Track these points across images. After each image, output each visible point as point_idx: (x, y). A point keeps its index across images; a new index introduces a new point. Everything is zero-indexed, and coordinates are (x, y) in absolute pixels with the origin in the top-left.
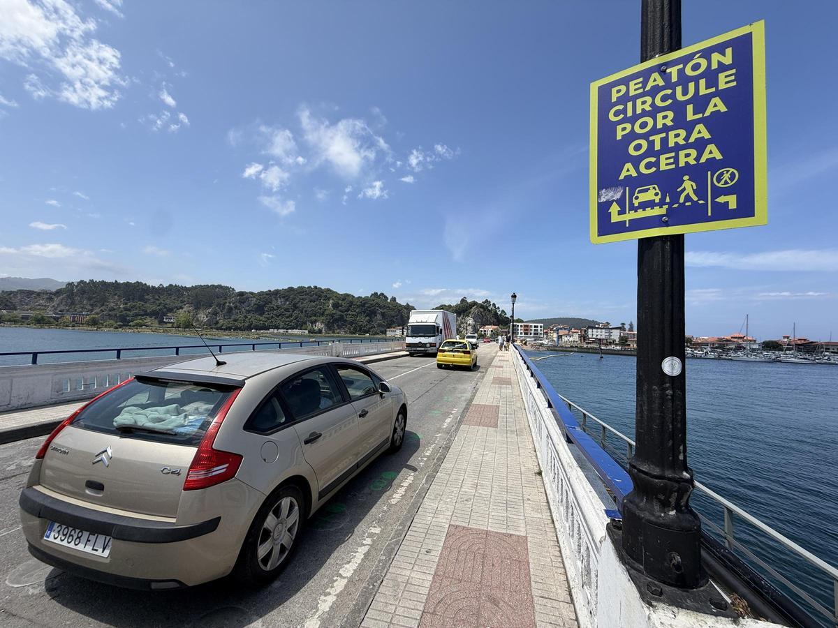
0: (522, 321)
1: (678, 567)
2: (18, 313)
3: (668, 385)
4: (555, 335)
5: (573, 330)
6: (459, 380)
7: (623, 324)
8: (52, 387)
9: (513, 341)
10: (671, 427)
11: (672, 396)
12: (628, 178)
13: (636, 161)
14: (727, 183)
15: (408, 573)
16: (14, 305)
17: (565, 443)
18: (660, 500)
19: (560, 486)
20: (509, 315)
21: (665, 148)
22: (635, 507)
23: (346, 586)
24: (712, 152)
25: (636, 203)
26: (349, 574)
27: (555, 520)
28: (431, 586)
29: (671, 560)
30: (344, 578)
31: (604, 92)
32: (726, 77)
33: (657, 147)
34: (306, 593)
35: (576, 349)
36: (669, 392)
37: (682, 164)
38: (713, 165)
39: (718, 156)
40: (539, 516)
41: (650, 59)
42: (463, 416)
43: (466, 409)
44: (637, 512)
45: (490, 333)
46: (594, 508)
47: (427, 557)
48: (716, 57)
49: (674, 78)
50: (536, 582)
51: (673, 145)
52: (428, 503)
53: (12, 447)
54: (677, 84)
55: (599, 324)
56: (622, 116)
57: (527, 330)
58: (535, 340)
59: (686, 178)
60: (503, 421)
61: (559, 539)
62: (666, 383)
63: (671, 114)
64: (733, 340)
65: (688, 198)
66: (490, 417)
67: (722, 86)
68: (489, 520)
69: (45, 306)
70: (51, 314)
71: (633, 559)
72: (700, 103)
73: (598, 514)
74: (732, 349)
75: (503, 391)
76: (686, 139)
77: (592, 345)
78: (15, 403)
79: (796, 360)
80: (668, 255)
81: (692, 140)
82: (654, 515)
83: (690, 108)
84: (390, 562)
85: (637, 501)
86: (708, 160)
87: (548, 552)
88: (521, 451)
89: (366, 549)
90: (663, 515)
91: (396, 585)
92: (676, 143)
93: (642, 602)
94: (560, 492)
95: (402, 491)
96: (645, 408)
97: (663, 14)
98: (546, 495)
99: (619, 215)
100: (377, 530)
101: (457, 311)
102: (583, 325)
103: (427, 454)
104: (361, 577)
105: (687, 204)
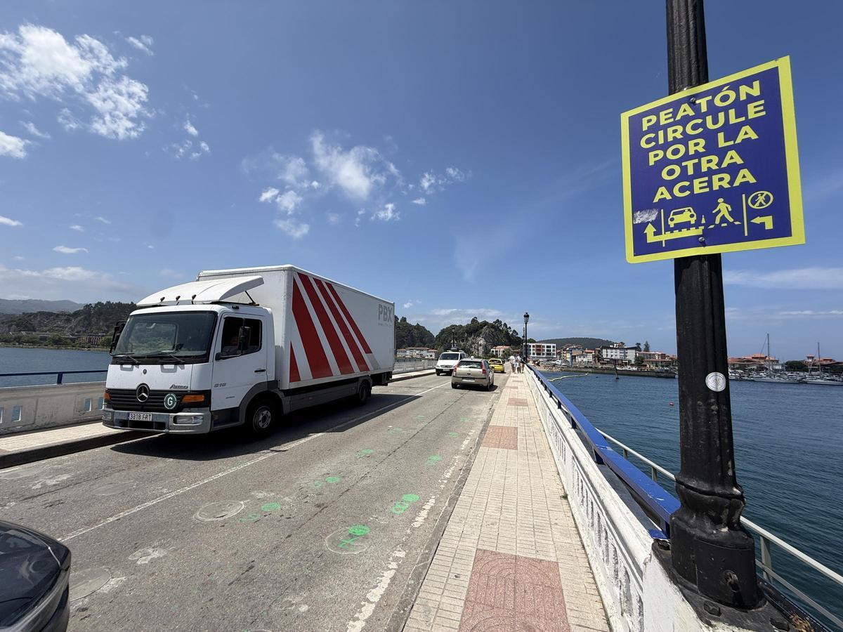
0: (534, 342)
1: (734, 586)
2: (37, 335)
3: (713, 400)
4: (568, 356)
5: (587, 351)
6: (474, 402)
7: (638, 344)
8: (75, 407)
9: (527, 362)
10: (718, 442)
11: (718, 411)
12: (663, 200)
13: (670, 186)
14: (762, 205)
15: (438, 598)
16: (33, 327)
17: (595, 465)
18: (711, 518)
19: (590, 509)
20: (520, 335)
21: (698, 173)
22: (684, 524)
23: (374, 612)
24: (746, 176)
25: (672, 224)
26: (376, 599)
27: (585, 545)
28: (463, 612)
29: (727, 579)
30: (372, 603)
31: (635, 122)
32: (755, 107)
33: (691, 172)
34: (334, 618)
35: (591, 370)
36: (714, 407)
37: (716, 187)
38: (746, 188)
39: (752, 180)
40: (570, 541)
41: (679, 91)
42: (481, 437)
43: (484, 430)
44: (688, 529)
45: (501, 353)
46: (634, 530)
47: (456, 582)
48: (744, 90)
49: (704, 109)
50: (571, 610)
51: (706, 170)
52: (453, 527)
53: (37, 467)
54: (707, 114)
55: (613, 344)
56: (653, 144)
57: (539, 350)
58: (548, 361)
59: (721, 200)
60: (522, 443)
61: (592, 565)
62: (711, 398)
63: (702, 142)
64: (754, 360)
65: (723, 219)
66: (509, 439)
67: (751, 115)
68: (517, 545)
69: (63, 327)
70: (68, 335)
71: (685, 578)
72: (731, 131)
73: (638, 536)
74: (753, 370)
75: (520, 412)
76: (719, 164)
77: (607, 366)
78: (39, 422)
79: (823, 381)
80: (706, 274)
81: (724, 165)
82: (705, 532)
83: (721, 136)
84: (419, 586)
85: (686, 518)
86: (741, 184)
87: (580, 578)
88: (543, 474)
89: (392, 573)
90: (715, 532)
91: (427, 611)
92: (709, 168)
93: (700, 622)
94: (590, 516)
95: (424, 514)
96: (690, 423)
97: (690, 51)
98: (574, 519)
99: (654, 235)
100: (402, 554)
101: (467, 332)
102: (597, 346)
103: (448, 476)
104: (389, 602)
105: (723, 225)
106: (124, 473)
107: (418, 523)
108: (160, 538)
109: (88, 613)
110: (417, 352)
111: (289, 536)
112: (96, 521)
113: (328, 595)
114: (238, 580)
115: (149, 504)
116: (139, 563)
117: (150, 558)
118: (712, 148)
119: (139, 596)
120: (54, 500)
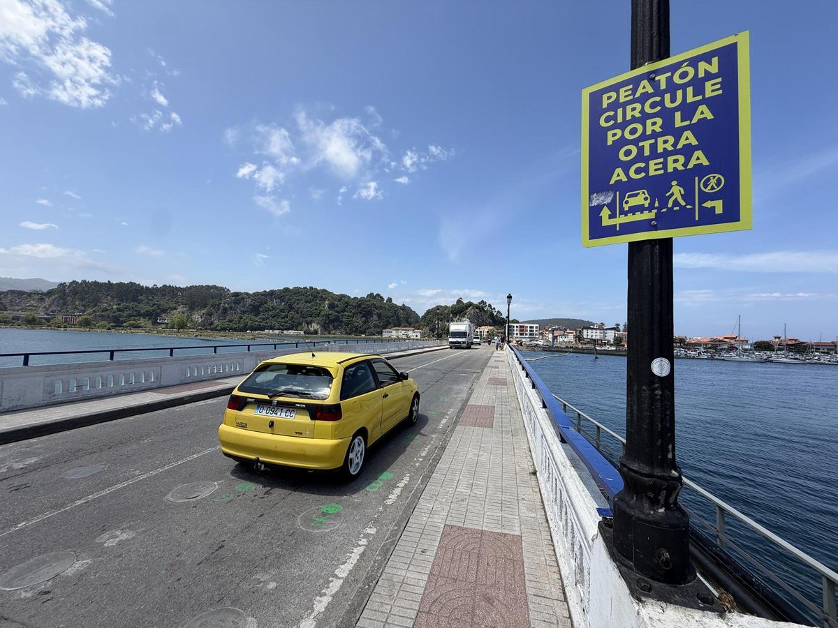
0: (517, 322)
1: (666, 563)
2: (9, 314)
3: (657, 385)
4: (550, 336)
5: (568, 331)
6: (455, 381)
7: (618, 325)
8: (44, 389)
9: (509, 342)
10: (660, 426)
11: (661, 396)
12: (618, 182)
13: (626, 167)
14: (714, 188)
15: (403, 573)
16: (4, 306)
17: (559, 444)
18: (649, 498)
19: (554, 486)
20: (504, 316)
21: (654, 154)
22: (625, 505)
23: (341, 587)
24: (699, 158)
25: (626, 207)
26: (344, 575)
27: (549, 519)
28: (426, 586)
29: (660, 557)
30: (340, 578)
31: (596, 98)
32: (712, 85)
33: (647, 153)
34: (302, 594)
35: (571, 350)
36: (658, 392)
37: (670, 170)
38: (700, 170)
39: (705, 162)
40: (534, 515)
41: (640, 66)
42: (458, 417)
43: (462, 409)
44: (627, 510)
45: (485, 333)
46: (587, 507)
47: (423, 557)
48: (703, 66)
49: (663, 86)
50: (530, 581)
51: (662, 151)
52: (424, 504)
53: (3, 450)
54: (665, 91)
55: (593, 324)
56: (612, 122)
57: (522, 330)
58: (531, 341)
59: (674, 183)
60: (498, 422)
61: (553, 538)
62: (656, 383)
63: (659, 121)
64: (725, 340)
65: (676, 203)
66: (485, 417)
67: (708, 94)
68: (484, 520)
69: (36, 307)
70: (42, 314)
71: (624, 556)
72: (688, 110)
73: (590, 513)
74: (724, 349)
75: (498, 391)
76: (675, 145)
77: (587, 346)
78: (6, 405)
79: (787, 360)
80: (657, 259)
81: (680, 146)
82: (643, 513)
83: (678, 115)
84: (386, 562)
85: (627, 499)
86: (695, 166)
87: (542, 551)
88: (516, 451)
89: (361, 549)
90: (652, 512)
91: (392, 585)
92: (665, 149)
93: (632, 598)
94: (554, 492)
95: (397, 491)
96: (635, 407)
97: (652, 24)
98: (541, 494)
99: (609, 218)
100: (373, 531)
101: (452, 312)
102: (579, 326)
103: (423, 454)
104: (357, 577)
105: (675, 209)
106: (95, 456)
107: (390, 500)
108: (130, 520)
109: (50, 596)
110: (403, 332)
111: (262, 516)
112: (63, 505)
113: (297, 572)
114: (207, 559)
115: (120, 486)
116: (106, 545)
117: (117, 540)
118: (669, 128)
119: (104, 577)
120: (20, 484)
